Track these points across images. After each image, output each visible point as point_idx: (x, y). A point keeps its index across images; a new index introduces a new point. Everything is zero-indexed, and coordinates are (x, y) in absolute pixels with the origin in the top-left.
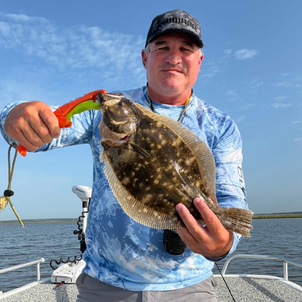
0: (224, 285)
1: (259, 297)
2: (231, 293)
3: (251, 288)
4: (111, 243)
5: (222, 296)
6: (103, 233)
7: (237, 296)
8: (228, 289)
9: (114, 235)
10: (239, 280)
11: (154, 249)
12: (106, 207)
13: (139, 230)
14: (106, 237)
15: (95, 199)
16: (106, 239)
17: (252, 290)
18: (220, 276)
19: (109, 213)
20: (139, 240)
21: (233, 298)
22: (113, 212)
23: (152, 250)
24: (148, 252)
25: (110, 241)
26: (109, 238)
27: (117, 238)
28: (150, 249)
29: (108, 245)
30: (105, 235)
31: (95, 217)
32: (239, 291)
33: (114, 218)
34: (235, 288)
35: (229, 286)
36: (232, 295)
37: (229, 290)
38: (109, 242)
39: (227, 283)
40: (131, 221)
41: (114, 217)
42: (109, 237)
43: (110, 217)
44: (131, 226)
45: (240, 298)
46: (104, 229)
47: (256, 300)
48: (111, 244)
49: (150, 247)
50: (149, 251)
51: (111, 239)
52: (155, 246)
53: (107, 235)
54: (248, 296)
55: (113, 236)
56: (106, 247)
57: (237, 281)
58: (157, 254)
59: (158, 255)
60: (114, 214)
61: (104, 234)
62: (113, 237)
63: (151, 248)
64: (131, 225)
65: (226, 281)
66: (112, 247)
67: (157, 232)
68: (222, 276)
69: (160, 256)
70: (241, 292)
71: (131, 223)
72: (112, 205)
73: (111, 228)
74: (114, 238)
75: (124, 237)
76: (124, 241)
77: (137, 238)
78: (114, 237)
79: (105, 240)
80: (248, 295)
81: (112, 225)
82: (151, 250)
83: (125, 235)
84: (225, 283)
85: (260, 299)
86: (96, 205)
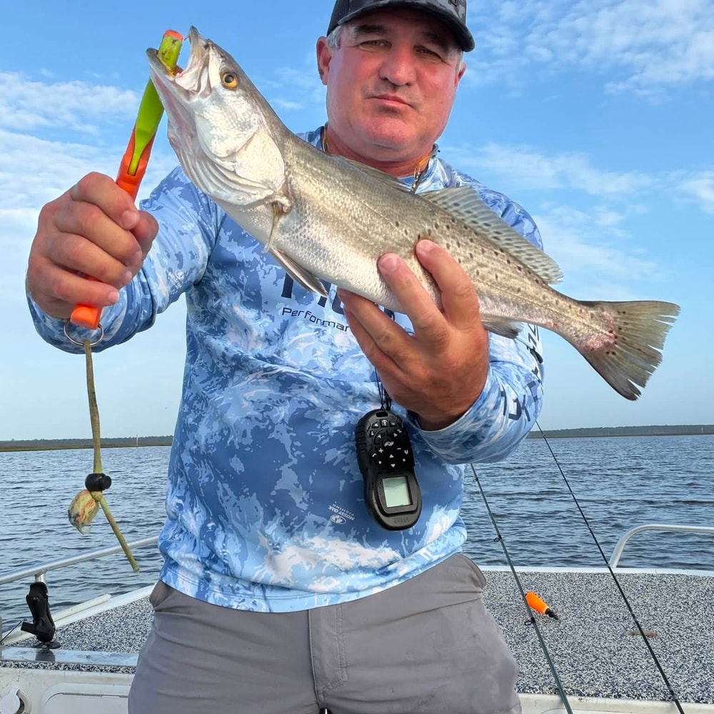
0: (614, 592)
1: (697, 621)
2: (630, 610)
3: (680, 600)
4: (238, 507)
5: (609, 616)
6: (219, 485)
7: (646, 618)
8: (623, 601)
9: (247, 489)
10: (651, 582)
11: (345, 518)
12: (226, 424)
13: (311, 477)
14: (225, 493)
15: (195, 406)
16: (227, 498)
17: (682, 605)
18: (606, 570)
19: (235, 438)
20: (309, 499)
21: (637, 622)
22: (244, 435)
23: (341, 521)
24: (330, 526)
25: (236, 504)
26: (235, 497)
27: (255, 494)
28: (336, 519)
29: (231, 512)
30: (224, 489)
31: (195, 447)
32: (651, 606)
33: (248, 449)
34: (640, 601)
35: (627, 594)
36: (633, 616)
37: (627, 603)
38: (234, 506)
39: (621, 587)
40: (290, 456)
41: (248, 446)
42: (234, 493)
43: (237, 447)
44: (289, 468)
45: (652, 622)
46: (222, 476)
47: (692, 628)
48: (240, 511)
49: (337, 514)
50: (334, 524)
51: (238, 499)
52: (347, 512)
53: (229, 491)
54: (671, 618)
55: (245, 491)
56: (226, 518)
57: (647, 583)
58: (352, 530)
59: (353, 532)
60: (249, 440)
61: (222, 487)
62: (245, 494)
63: (338, 517)
64: (290, 464)
65: (620, 583)
66: (240, 516)
67: (352, 479)
68: (609, 572)
69: (358, 533)
70: (655, 609)
71: (291, 460)
72: (242, 419)
73: (240, 471)
74: (246, 496)
75: (273, 493)
76: (272, 501)
77: (304, 494)
78: (248, 494)
79: (225, 501)
80: (672, 615)
81: (242, 465)
82: (339, 521)
83: (275, 489)
84: (616, 587)
85: (700, 625)
86: (198, 420)
